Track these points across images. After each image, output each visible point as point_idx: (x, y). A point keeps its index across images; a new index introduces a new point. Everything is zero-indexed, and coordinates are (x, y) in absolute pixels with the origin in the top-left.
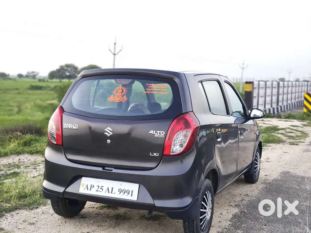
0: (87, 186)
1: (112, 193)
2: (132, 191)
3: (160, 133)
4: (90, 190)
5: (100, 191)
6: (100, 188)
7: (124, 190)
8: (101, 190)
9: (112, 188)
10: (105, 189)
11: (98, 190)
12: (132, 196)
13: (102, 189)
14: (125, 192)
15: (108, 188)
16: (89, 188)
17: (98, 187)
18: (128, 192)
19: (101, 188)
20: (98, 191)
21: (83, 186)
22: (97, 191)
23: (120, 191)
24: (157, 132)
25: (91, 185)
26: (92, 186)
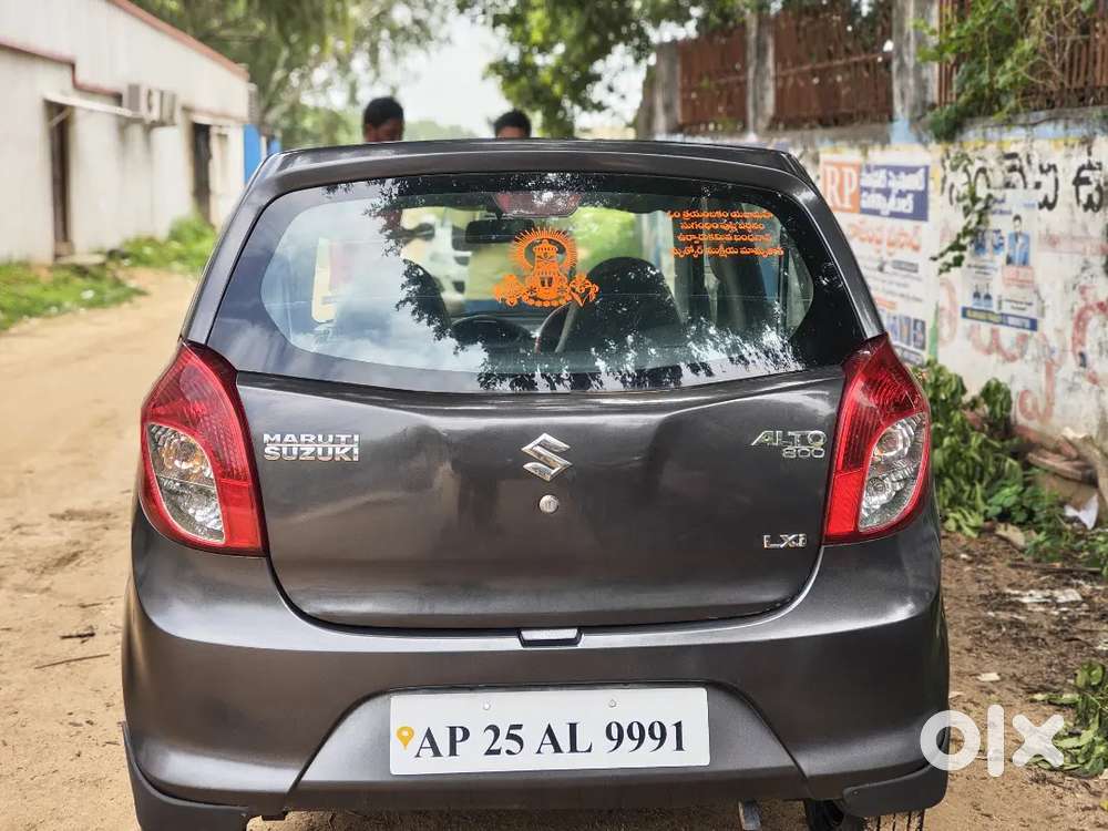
0: (429, 734)
1: (573, 748)
2: (678, 725)
3: (804, 441)
4: (453, 752)
5: (509, 752)
6: (503, 734)
7: (636, 727)
8: (514, 745)
9: (573, 727)
10: (533, 735)
11: (494, 747)
12: (679, 747)
13: (519, 740)
14: (640, 733)
15: (549, 731)
16: (443, 744)
17: (491, 733)
18: (658, 734)
19: (510, 736)
20: (498, 752)
21: (405, 741)
22: (490, 752)
23: (616, 734)
24: (790, 433)
25: (453, 730)
26: (459, 734)
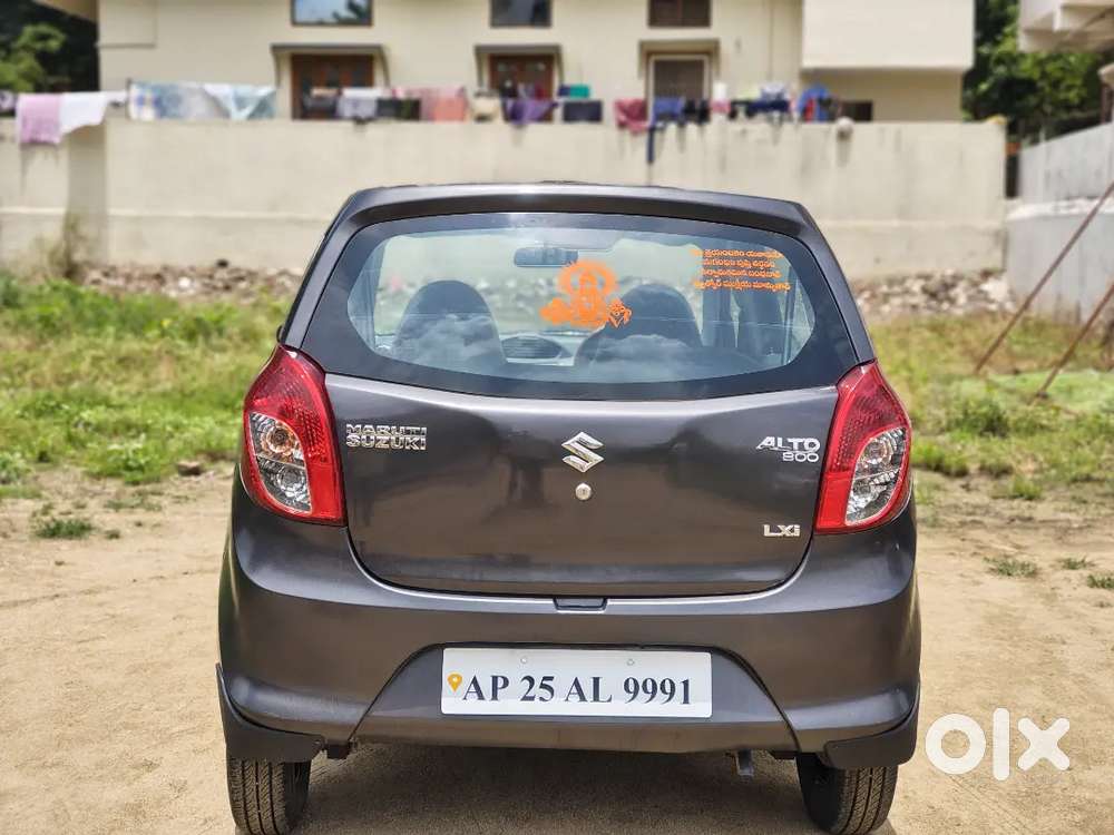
0: (475, 681)
1: (596, 698)
2: (686, 683)
3: (801, 447)
4: (495, 697)
5: (542, 699)
6: (537, 683)
7: (649, 683)
8: (546, 694)
9: (596, 680)
10: (562, 684)
11: (530, 694)
12: (686, 701)
13: (551, 690)
14: (654, 689)
15: (576, 683)
16: (486, 687)
17: (527, 682)
18: (668, 689)
19: (543, 686)
20: (532, 698)
21: (455, 686)
22: (525, 698)
23: (633, 688)
24: (790, 440)
25: (495, 679)
26: (500, 683)
